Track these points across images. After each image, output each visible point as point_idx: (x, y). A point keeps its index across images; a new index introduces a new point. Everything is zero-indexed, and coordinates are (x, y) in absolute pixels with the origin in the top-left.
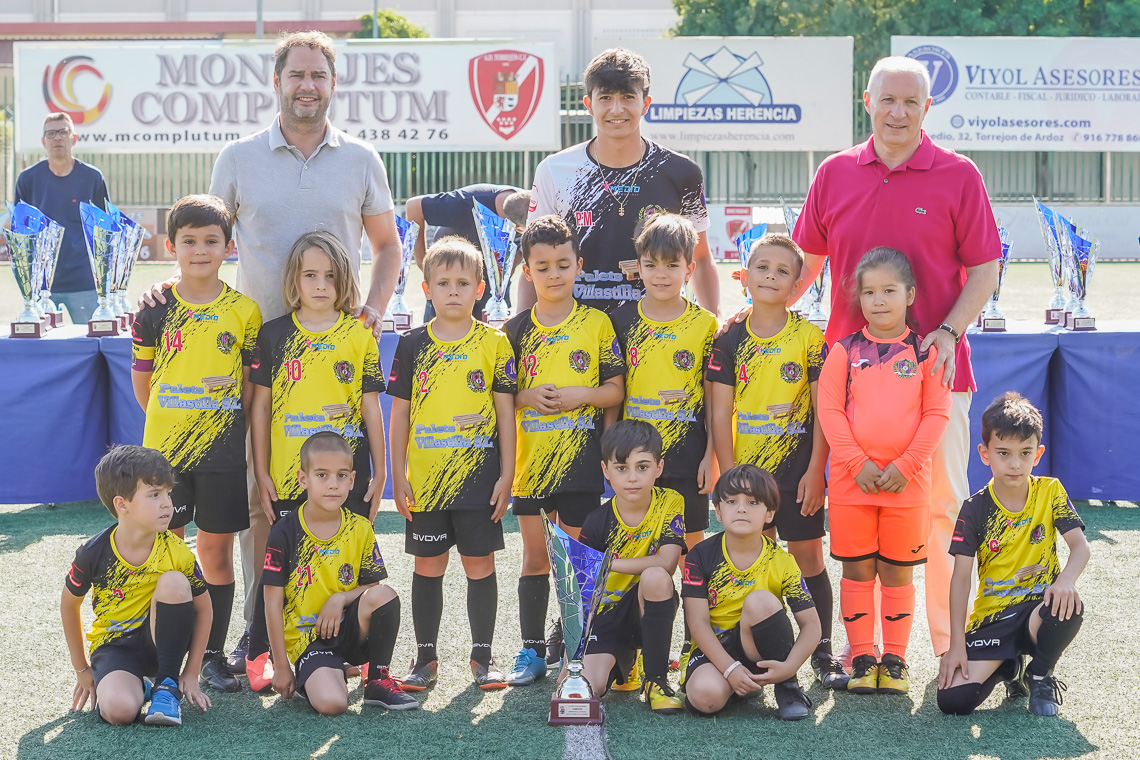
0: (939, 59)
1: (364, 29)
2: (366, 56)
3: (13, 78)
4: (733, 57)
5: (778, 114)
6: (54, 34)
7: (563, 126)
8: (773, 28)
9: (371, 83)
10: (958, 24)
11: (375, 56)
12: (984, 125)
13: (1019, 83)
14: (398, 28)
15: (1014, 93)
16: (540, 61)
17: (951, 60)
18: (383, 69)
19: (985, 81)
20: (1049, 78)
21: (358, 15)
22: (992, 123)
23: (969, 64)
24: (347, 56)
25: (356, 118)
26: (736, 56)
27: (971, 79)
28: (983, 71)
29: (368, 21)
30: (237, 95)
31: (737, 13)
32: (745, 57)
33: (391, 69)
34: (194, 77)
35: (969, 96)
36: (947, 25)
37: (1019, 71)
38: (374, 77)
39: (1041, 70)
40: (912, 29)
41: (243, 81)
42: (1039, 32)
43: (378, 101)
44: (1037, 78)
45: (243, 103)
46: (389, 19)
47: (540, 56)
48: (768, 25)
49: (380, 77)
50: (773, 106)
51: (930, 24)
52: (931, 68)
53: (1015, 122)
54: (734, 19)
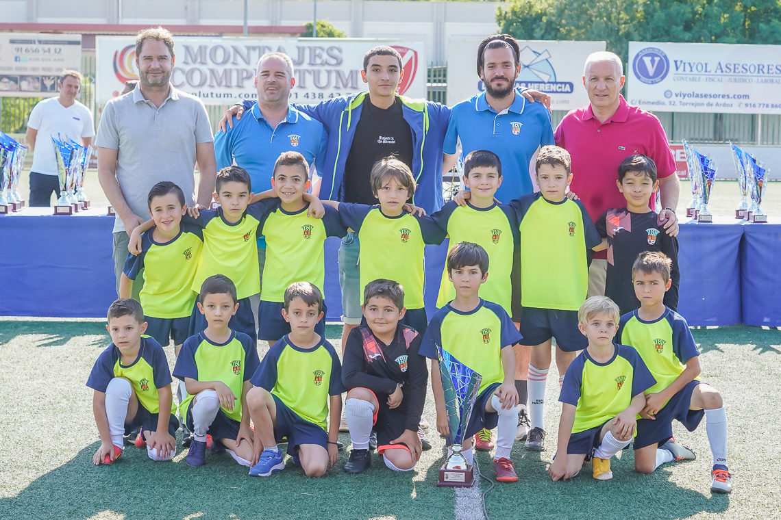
0: (658, 56)
1: (308, 31)
2: (310, 48)
3: (95, 58)
4: (533, 53)
5: (559, 88)
6: (119, 31)
7: (429, 93)
8: (556, 35)
9: (312, 65)
10: (669, 35)
11: (315, 48)
12: (684, 96)
13: (706, 71)
14: (328, 31)
15: (703, 78)
16: (416, 53)
17: (665, 57)
18: (320, 56)
19: (686, 69)
20: (724, 69)
21: (304, 23)
22: (689, 95)
23: (676, 59)
24: (298, 48)
25: (303, 86)
26: (534, 52)
27: (677, 69)
28: (684, 63)
29: (310, 27)
30: (231, 70)
31: (534, 26)
32: (540, 53)
33: (325, 56)
34: (205, 59)
35: (676, 79)
36: (662, 35)
37: (706, 64)
38: (315, 61)
39: (719, 64)
40: (641, 38)
41: (235, 62)
42: (718, 40)
43: (316, 75)
44: (717, 69)
45: (234, 75)
46: (323, 26)
47: (416, 50)
48: (553, 33)
49: (318, 61)
50: (557, 83)
51: (652, 35)
52: (653, 62)
53: (703, 95)
54: (533, 30)
